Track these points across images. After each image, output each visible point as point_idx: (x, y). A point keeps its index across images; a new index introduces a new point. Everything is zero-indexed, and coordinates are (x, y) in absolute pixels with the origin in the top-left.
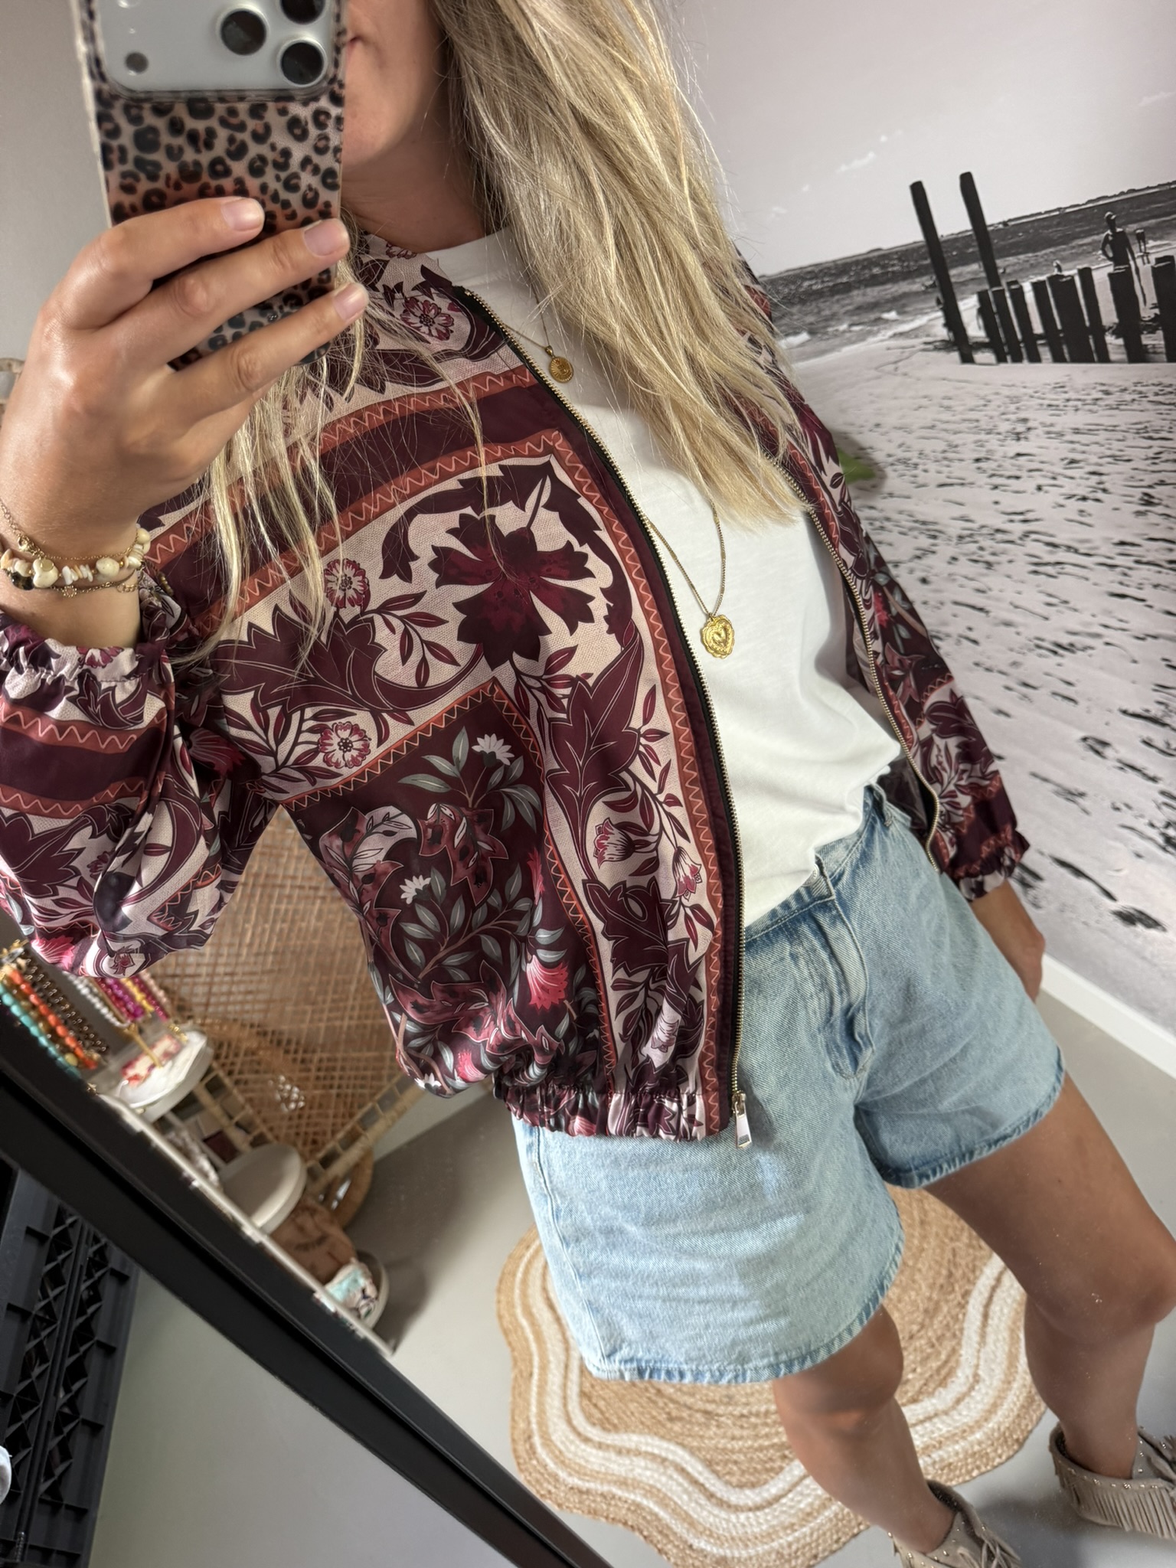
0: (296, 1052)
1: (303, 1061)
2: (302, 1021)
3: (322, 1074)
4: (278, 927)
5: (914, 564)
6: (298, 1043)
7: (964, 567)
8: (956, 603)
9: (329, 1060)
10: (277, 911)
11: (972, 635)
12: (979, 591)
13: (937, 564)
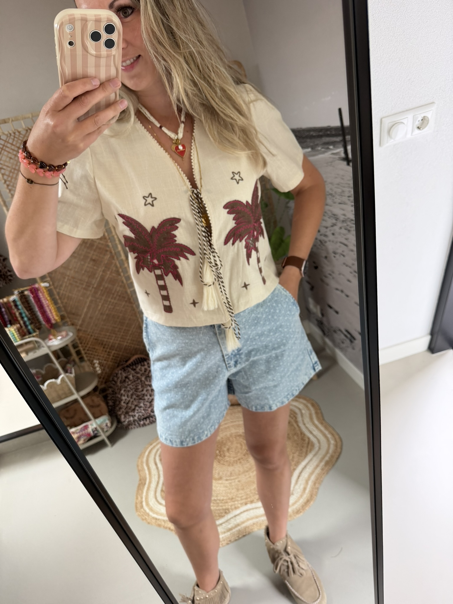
0: (107, 348)
1: (109, 352)
2: (111, 339)
3: (114, 358)
4: (110, 306)
5: (331, 228)
6: (108, 345)
7: (343, 231)
8: (341, 243)
9: (117, 354)
10: (110, 302)
11: (344, 253)
12: (347, 239)
13: (336, 228)
